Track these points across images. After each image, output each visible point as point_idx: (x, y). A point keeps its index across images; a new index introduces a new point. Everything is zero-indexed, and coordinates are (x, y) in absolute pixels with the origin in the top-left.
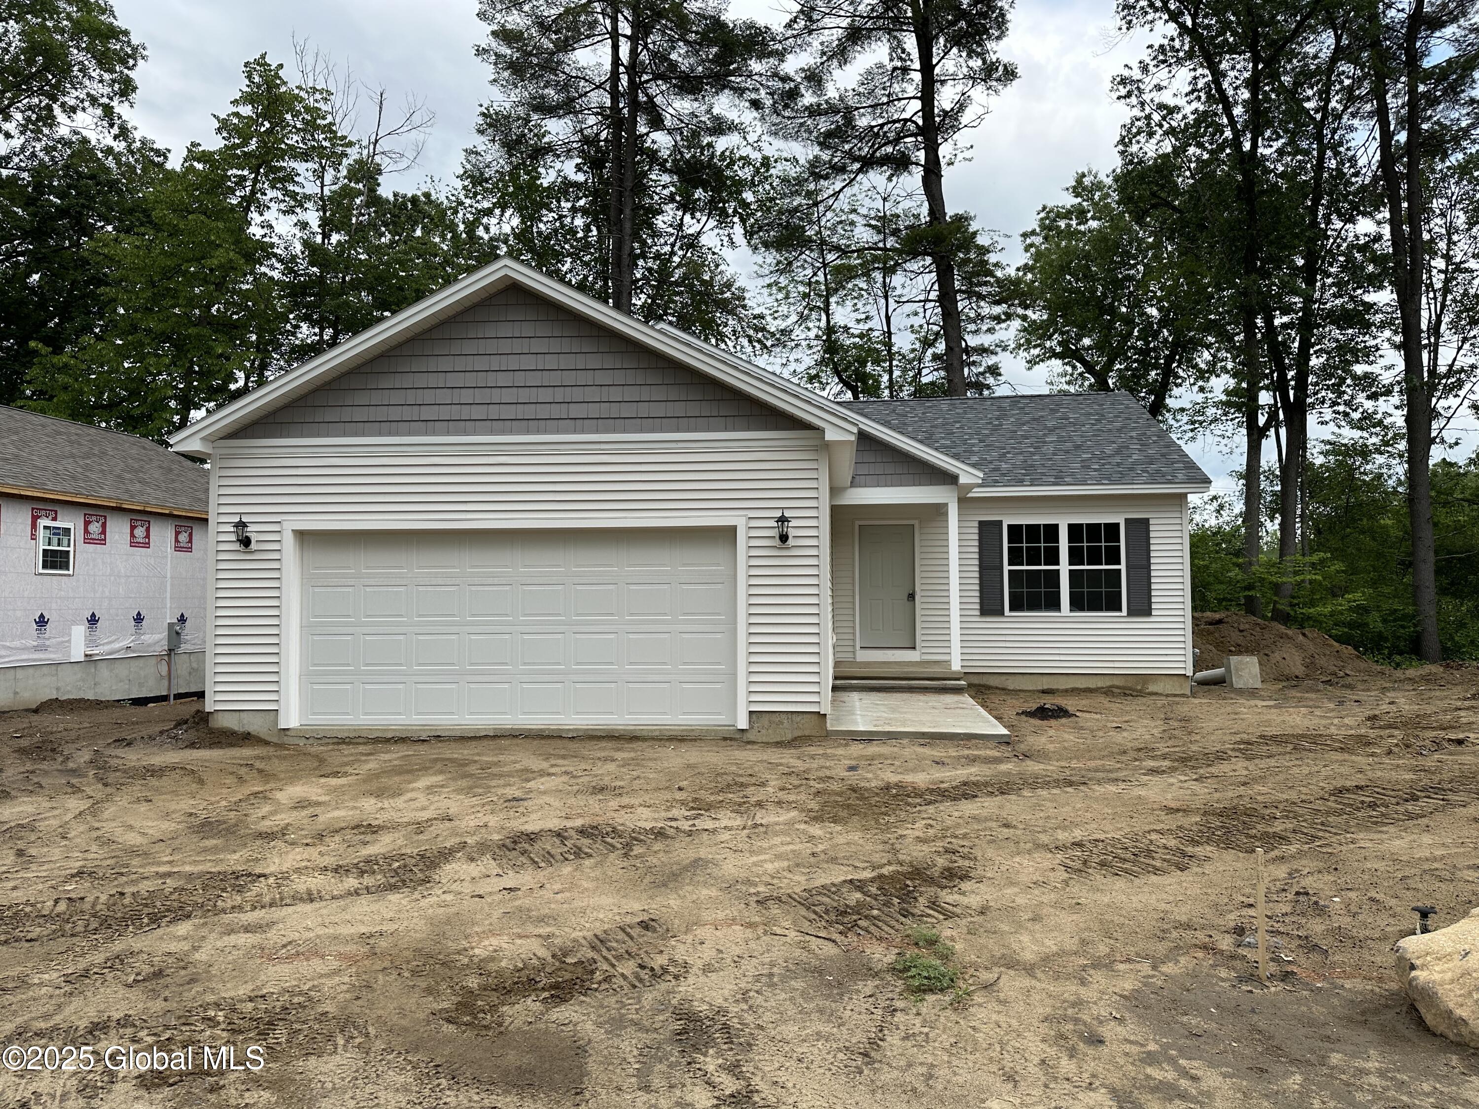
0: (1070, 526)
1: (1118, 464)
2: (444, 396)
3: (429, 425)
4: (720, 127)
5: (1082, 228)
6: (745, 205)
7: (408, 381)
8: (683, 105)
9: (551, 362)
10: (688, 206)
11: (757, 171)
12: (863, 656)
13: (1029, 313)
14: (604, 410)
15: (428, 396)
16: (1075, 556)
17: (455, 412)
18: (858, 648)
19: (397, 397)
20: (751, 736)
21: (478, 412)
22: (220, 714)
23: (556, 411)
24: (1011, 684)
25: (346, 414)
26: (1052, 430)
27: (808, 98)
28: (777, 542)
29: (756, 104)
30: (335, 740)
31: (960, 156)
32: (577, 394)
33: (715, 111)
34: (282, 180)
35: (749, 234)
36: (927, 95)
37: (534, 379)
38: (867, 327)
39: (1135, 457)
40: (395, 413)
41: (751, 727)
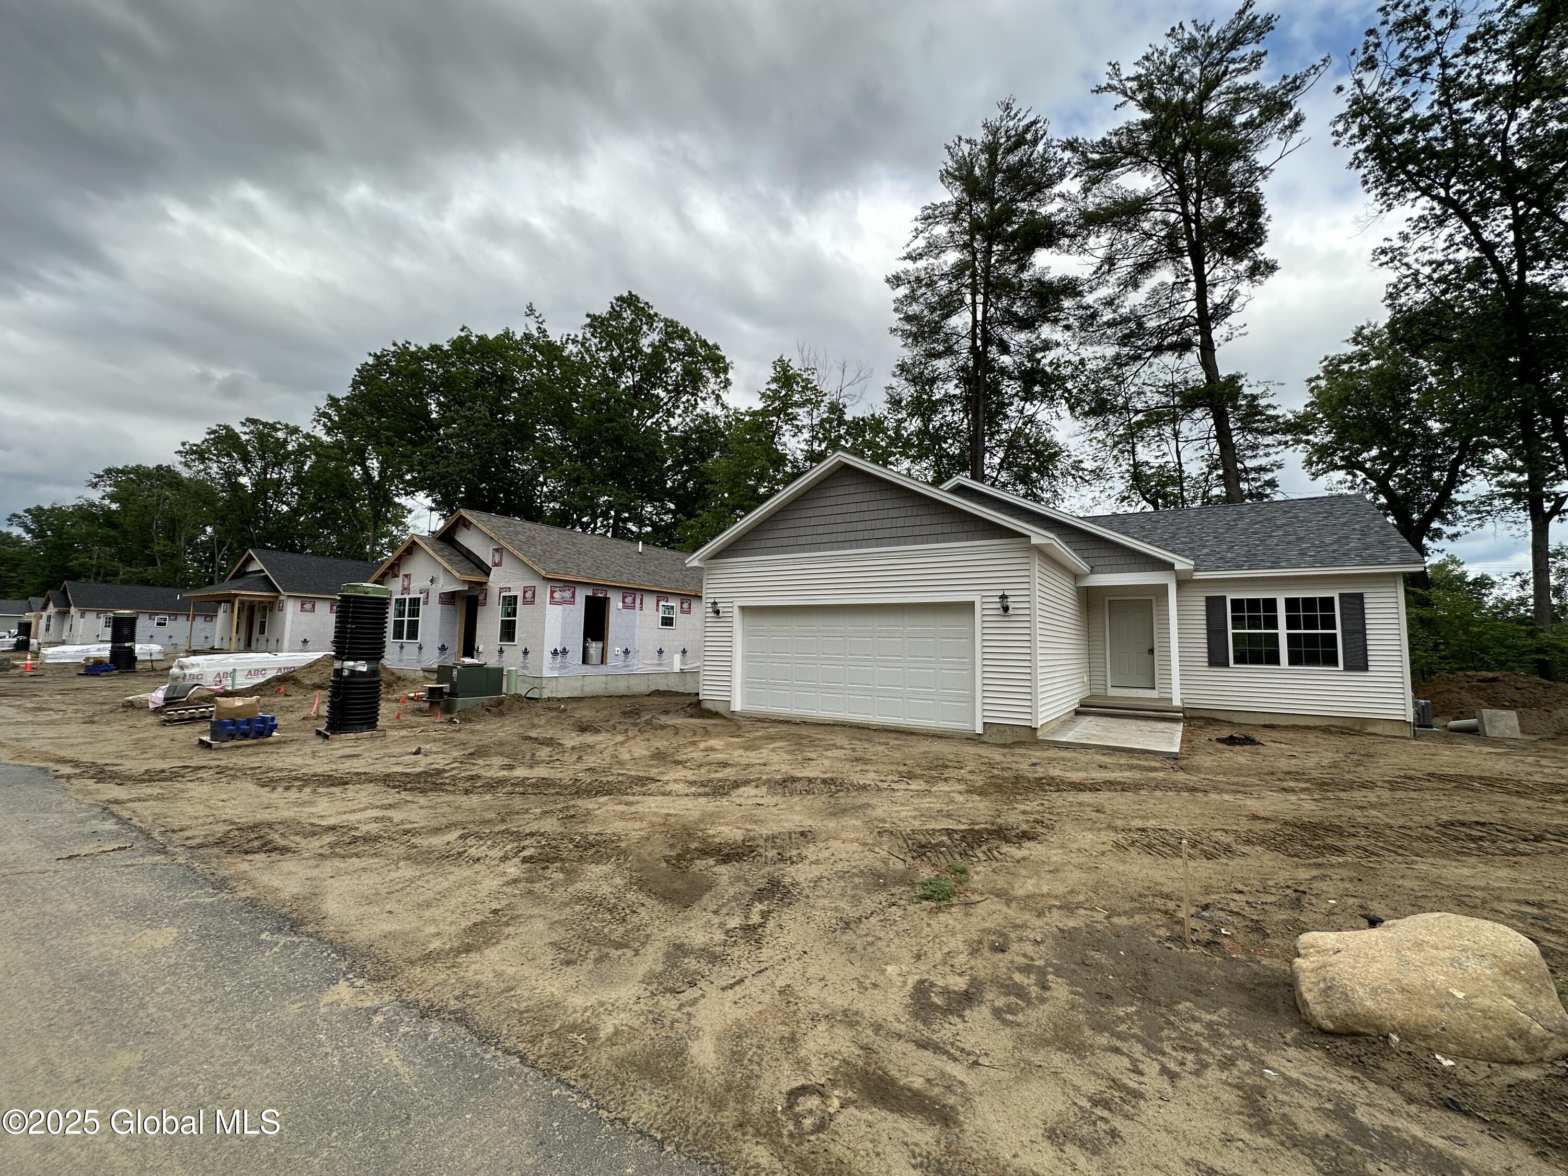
0: (1287, 600)
1: (1334, 551)
2: (809, 531)
3: (802, 548)
4: (1047, 346)
6: (1067, 390)
7: (791, 524)
8: (1022, 337)
9: (864, 507)
10: (1029, 397)
11: (1076, 368)
12: (1112, 692)
14: (894, 532)
15: (802, 531)
16: (1292, 623)
17: (815, 539)
18: (1109, 685)
19: (786, 533)
20: (985, 739)
21: (825, 538)
22: (706, 701)
23: (867, 535)
24: (1236, 719)
25: (763, 544)
26: (1279, 527)
27: (1108, 315)
28: (1001, 612)
29: (1068, 328)
30: (755, 719)
31: (1236, 333)
32: (878, 524)
33: (1043, 337)
34: (791, 420)
35: (1072, 409)
36: (1201, 296)
37: (855, 517)
38: (1164, 460)
39: (1352, 545)
40: (785, 542)
41: (985, 733)
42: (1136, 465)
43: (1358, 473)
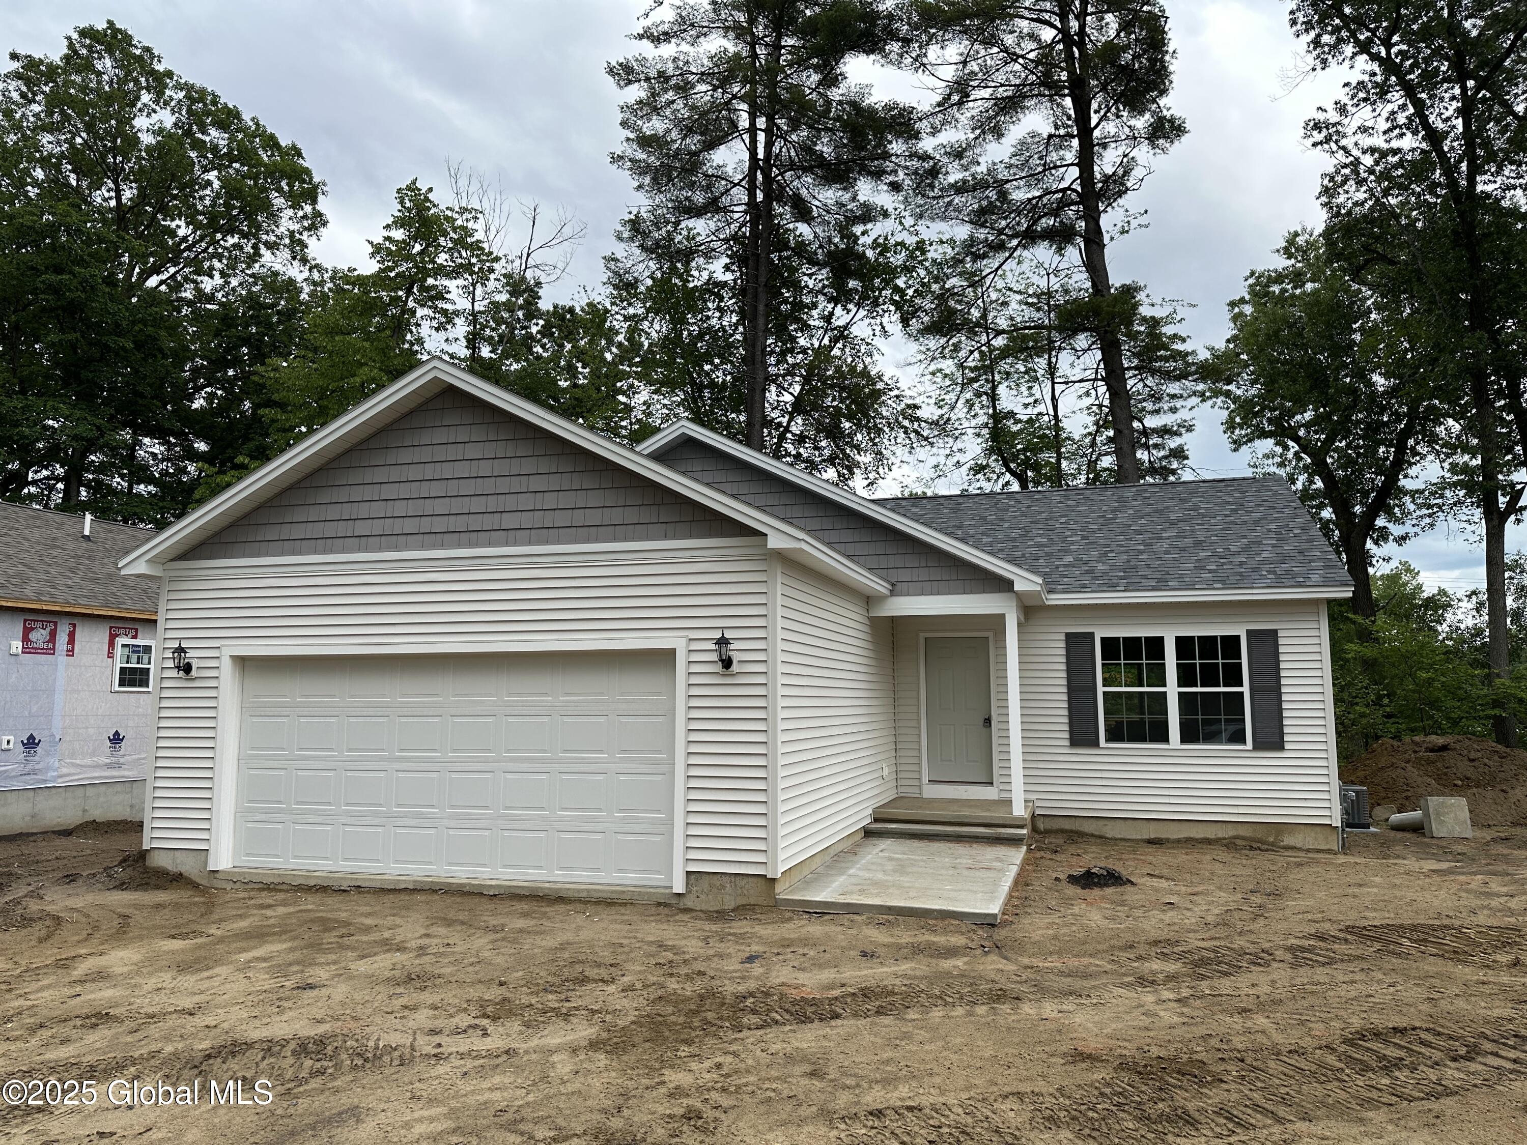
0: (1179, 640)
1: (1241, 564)
2: (377, 509)
3: (362, 541)
4: (868, 214)
5: (1298, 291)
6: (897, 289)
7: (343, 495)
8: (829, 195)
9: (485, 468)
10: (841, 297)
11: (911, 256)
12: (932, 792)
13: (1232, 387)
14: (537, 519)
15: (363, 510)
16: (1185, 677)
17: (388, 526)
18: (925, 780)
19: (333, 512)
20: (689, 903)
21: (410, 526)
22: (156, 852)
23: (488, 522)
24: (1110, 831)
25: (286, 532)
26: (1173, 524)
27: (955, 175)
28: (718, 668)
29: (895, 187)
30: (261, 886)
31: (1134, 224)
32: (510, 502)
33: (861, 198)
34: (432, 298)
35: (905, 321)
36: (1086, 161)
37: (467, 488)
38: (1036, 411)
39: (1265, 554)
40: (330, 530)
41: (689, 891)
42: (998, 417)
43: (1291, 443)
